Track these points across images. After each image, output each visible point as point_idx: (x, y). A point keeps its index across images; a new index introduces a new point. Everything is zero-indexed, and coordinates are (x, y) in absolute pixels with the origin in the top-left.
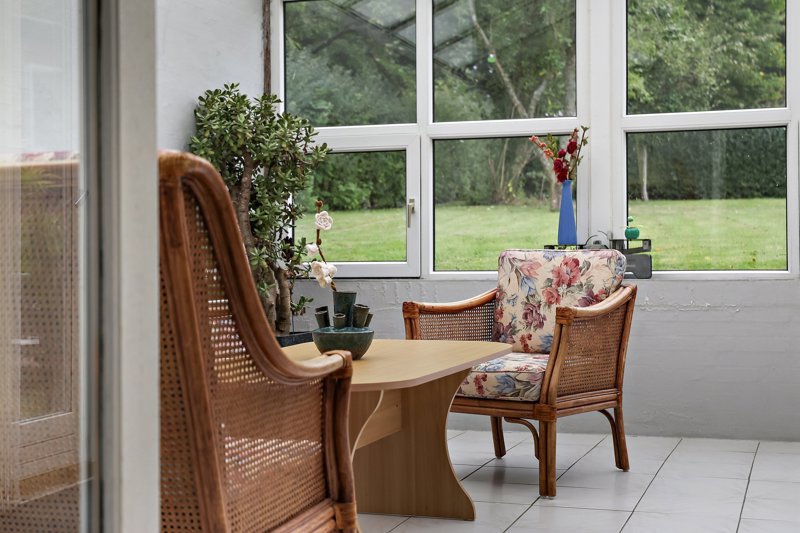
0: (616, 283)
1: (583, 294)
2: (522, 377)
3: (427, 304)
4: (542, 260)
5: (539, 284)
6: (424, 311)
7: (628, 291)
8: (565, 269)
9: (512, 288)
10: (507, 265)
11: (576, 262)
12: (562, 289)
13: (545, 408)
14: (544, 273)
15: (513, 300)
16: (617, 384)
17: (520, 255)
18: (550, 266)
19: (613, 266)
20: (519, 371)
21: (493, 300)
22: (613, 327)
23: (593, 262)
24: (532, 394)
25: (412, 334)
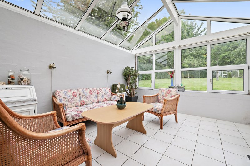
0: (176, 94)
1: (171, 95)
2: (158, 110)
3: (147, 96)
4: (165, 90)
5: (164, 93)
6: (146, 97)
7: (178, 95)
8: (168, 91)
9: (160, 94)
10: (160, 90)
11: (170, 90)
12: (168, 94)
13: (161, 115)
14: (165, 92)
15: (161, 95)
16: (176, 110)
17: (162, 89)
18: (166, 91)
19: (176, 91)
20: (158, 108)
21: (158, 95)
22: (176, 101)
23: (173, 91)
24: (159, 112)
25: (144, 102)
